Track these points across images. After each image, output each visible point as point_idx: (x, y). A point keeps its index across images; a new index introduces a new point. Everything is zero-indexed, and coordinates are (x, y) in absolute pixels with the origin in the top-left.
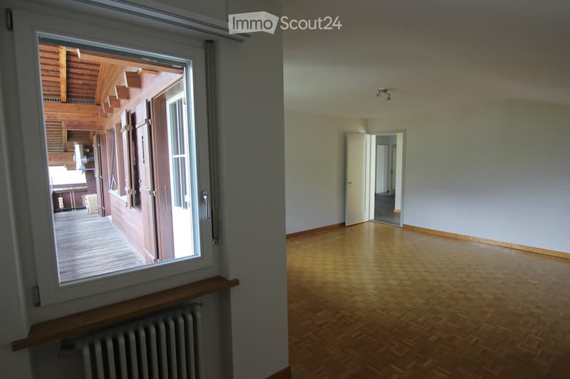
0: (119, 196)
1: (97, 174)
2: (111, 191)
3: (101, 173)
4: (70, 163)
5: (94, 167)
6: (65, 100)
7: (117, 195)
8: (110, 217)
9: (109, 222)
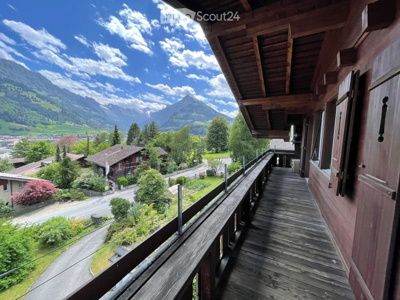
0: (319, 169)
1: (302, 146)
2: (311, 161)
3: (305, 145)
4: (286, 137)
5: (301, 141)
6: (288, 93)
7: (317, 167)
8: (307, 179)
9: (305, 183)
